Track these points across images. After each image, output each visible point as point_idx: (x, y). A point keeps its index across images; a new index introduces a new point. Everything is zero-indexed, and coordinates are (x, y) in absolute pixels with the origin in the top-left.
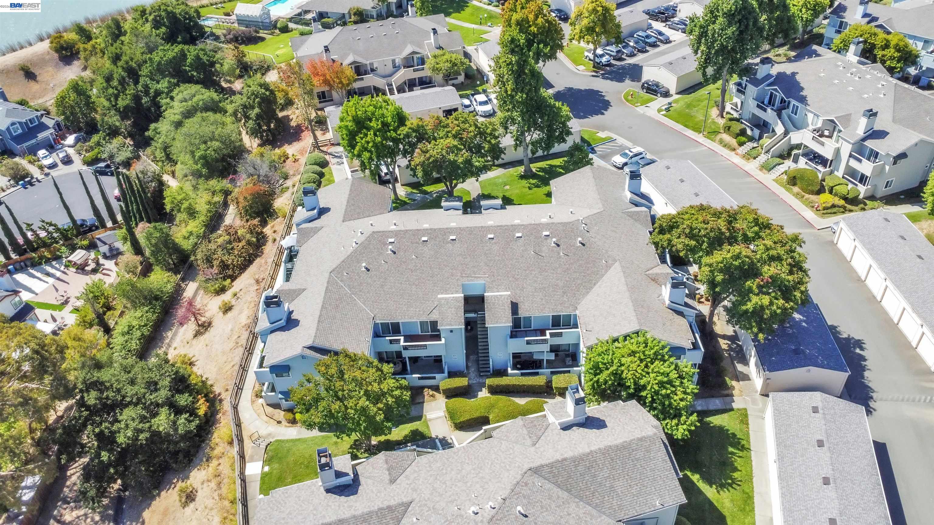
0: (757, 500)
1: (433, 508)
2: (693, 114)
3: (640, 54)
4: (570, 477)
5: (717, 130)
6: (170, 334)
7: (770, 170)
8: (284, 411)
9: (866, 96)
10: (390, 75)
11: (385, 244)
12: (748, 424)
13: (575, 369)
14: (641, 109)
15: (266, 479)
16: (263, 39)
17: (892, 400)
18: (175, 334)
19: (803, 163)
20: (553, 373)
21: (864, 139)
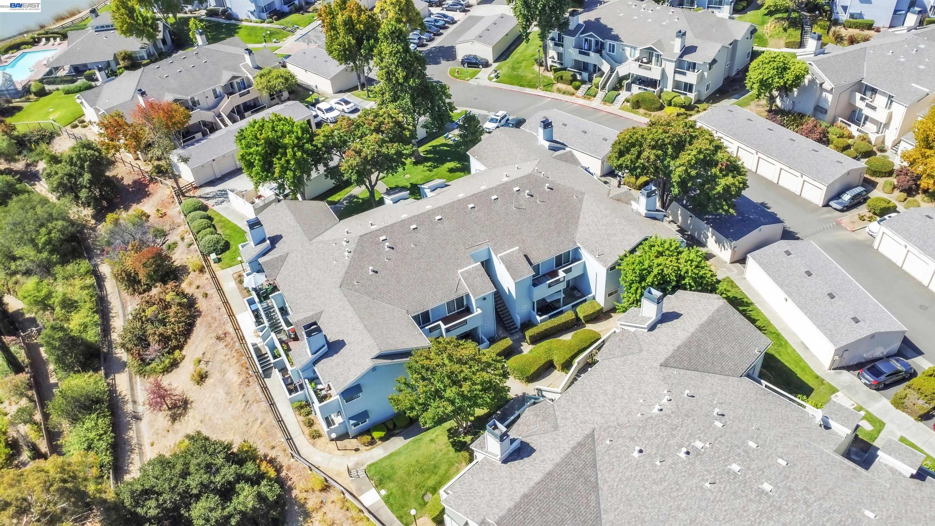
0: (783, 334)
1: (619, 425)
2: (522, 74)
3: (436, 37)
4: (690, 359)
5: (550, 82)
6: (131, 433)
7: (612, 103)
8: (353, 438)
9: (664, 23)
10: (215, 106)
11: (379, 244)
12: (737, 287)
13: (590, 296)
14: (473, 82)
15: (391, 500)
16: (19, 109)
17: (811, 235)
18: (138, 432)
19: (636, 89)
20: (575, 306)
21: (681, 56)
